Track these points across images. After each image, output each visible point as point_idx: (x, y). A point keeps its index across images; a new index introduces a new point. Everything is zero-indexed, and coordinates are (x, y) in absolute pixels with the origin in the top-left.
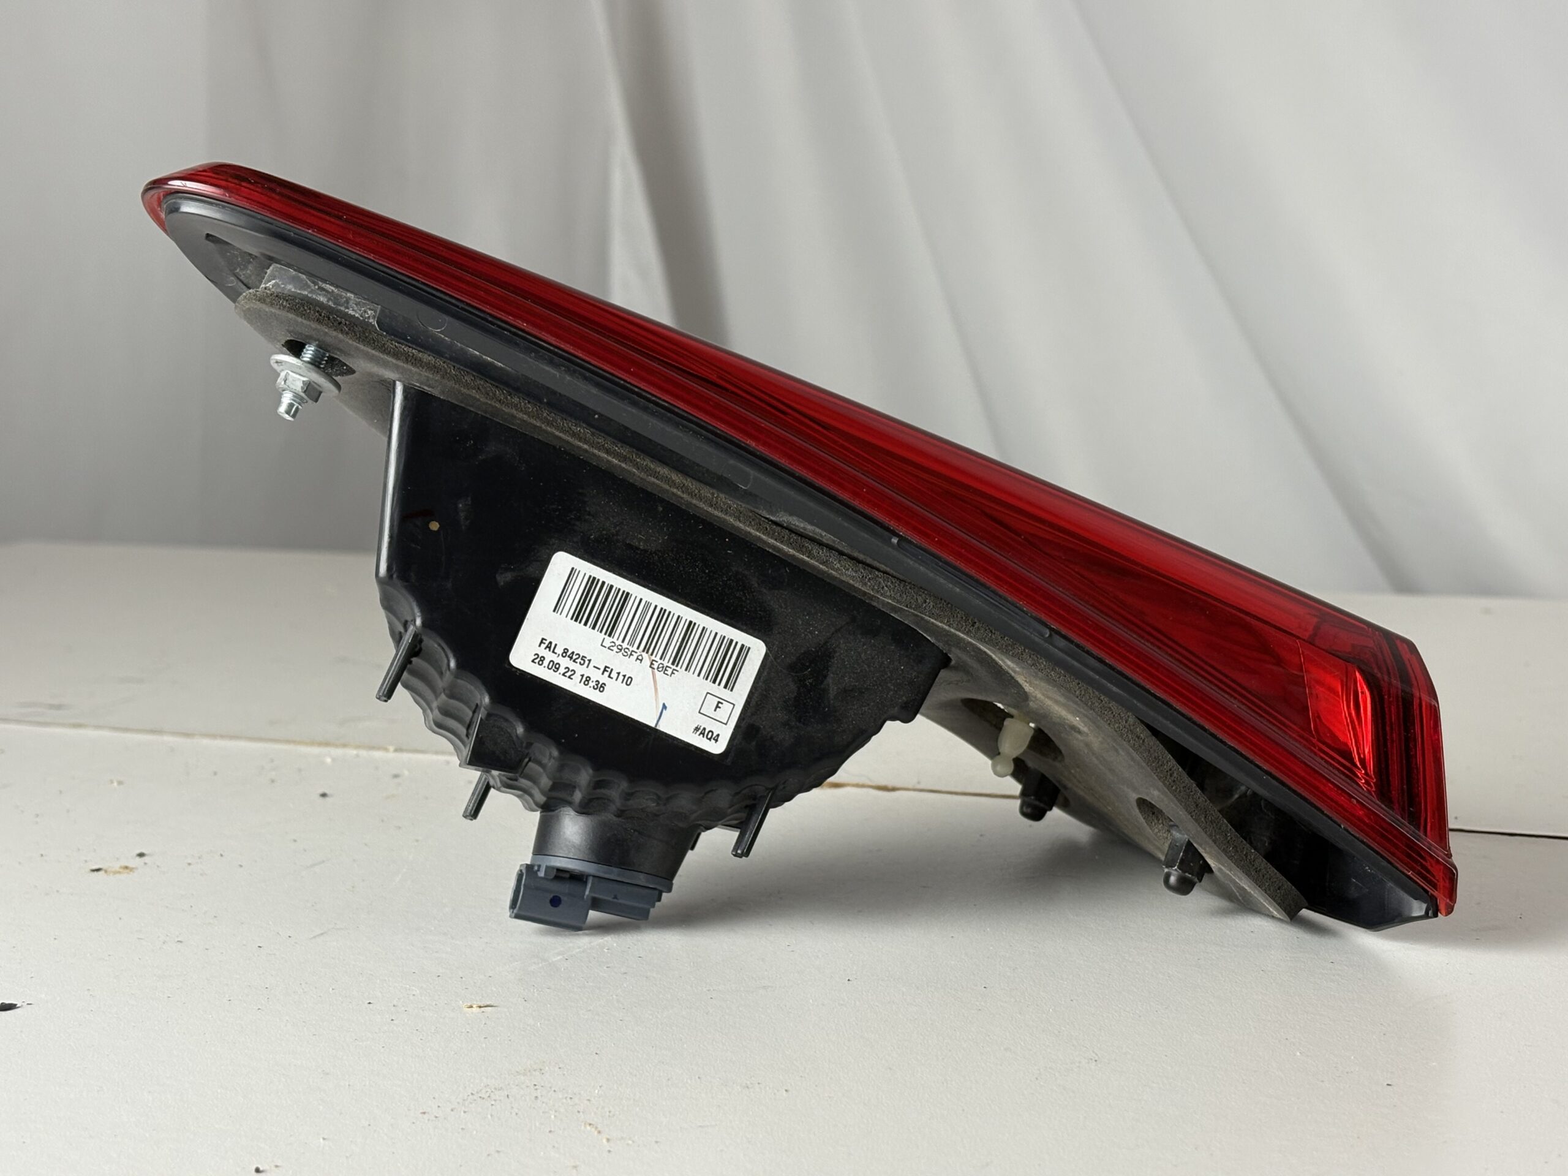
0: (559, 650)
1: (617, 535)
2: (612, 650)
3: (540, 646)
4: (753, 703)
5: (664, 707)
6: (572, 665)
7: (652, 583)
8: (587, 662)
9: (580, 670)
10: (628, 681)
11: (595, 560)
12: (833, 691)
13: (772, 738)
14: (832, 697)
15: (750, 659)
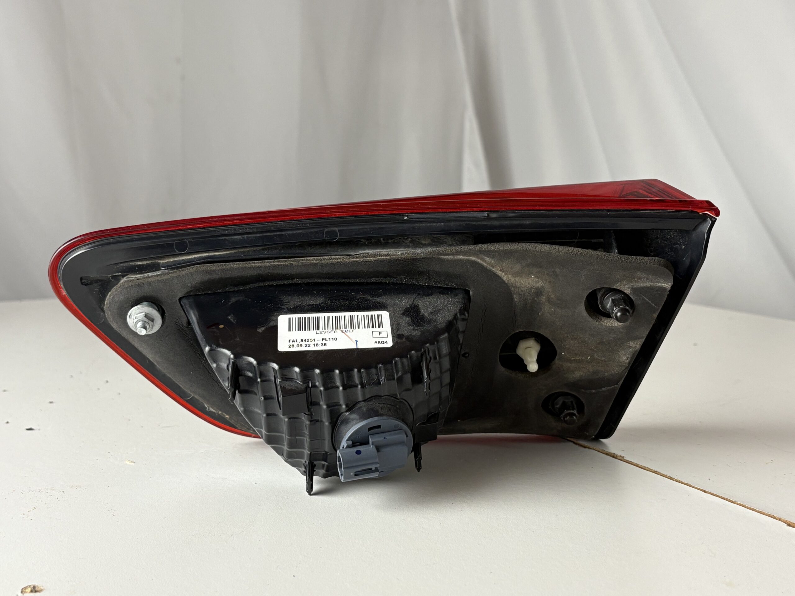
0: (299, 341)
2: (322, 333)
3: (289, 342)
4: (395, 328)
5: (357, 341)
6: (307, 343)
8: (313, 340)
9: (312, 343)
10: (335, 339)
11: (297, 313)
12: (426, 315)
13: (411, 335)
15: (384, 317)
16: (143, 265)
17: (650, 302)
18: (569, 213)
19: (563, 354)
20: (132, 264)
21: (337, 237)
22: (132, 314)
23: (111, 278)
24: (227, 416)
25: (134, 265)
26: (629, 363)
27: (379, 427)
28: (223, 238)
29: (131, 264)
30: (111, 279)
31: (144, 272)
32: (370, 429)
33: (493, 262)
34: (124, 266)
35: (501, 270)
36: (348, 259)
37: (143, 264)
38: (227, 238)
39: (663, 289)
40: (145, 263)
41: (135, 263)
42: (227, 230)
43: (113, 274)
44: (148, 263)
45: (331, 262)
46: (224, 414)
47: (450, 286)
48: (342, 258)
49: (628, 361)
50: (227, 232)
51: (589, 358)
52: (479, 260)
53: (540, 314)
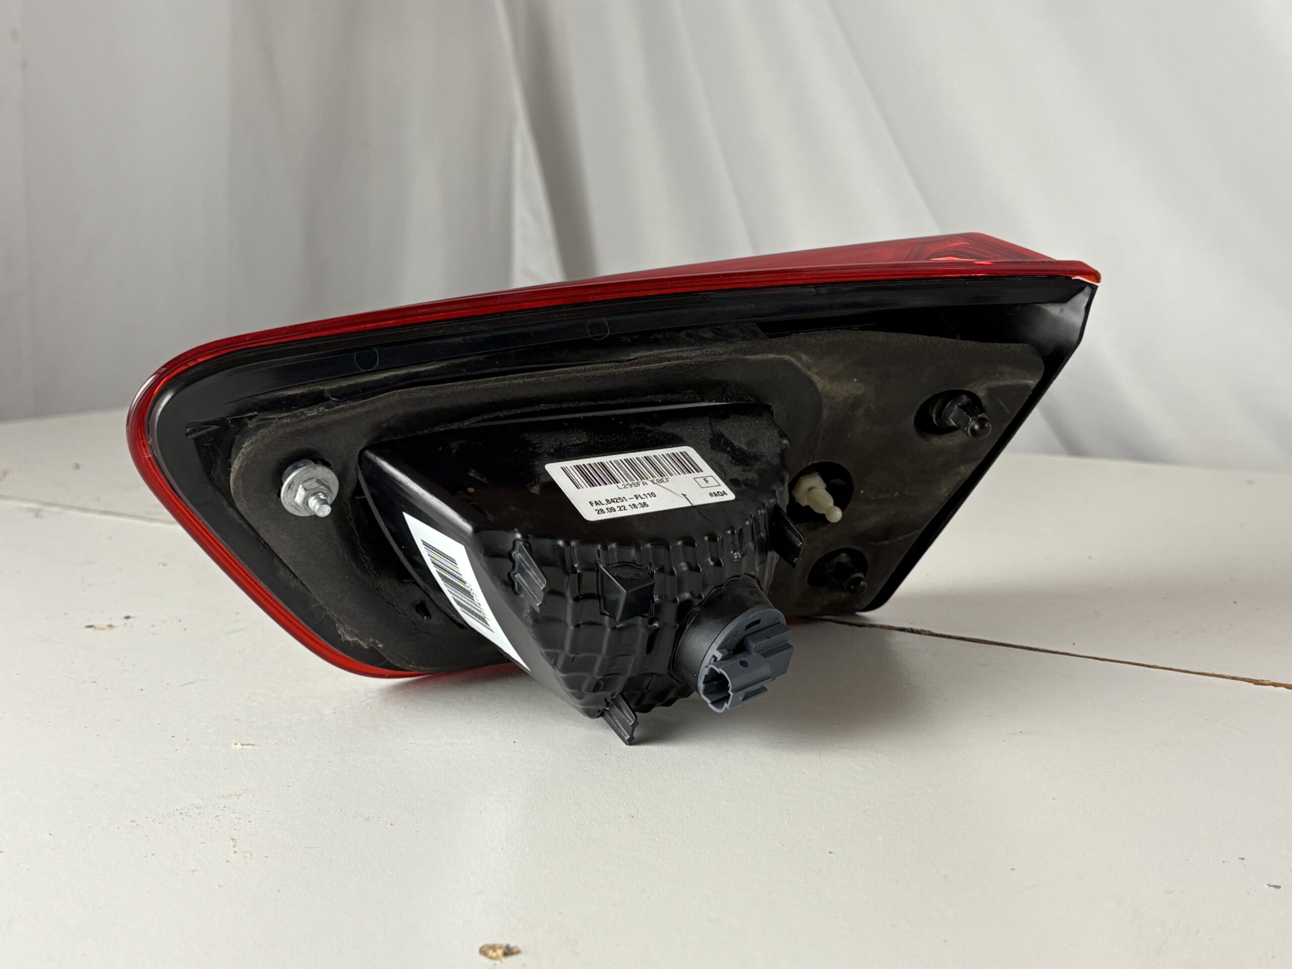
0: (604, 502)
1: (561, 444)
2: (627, 488)
3: (592, 506)
4: (718, 470)
5: (684, 495)
6: (620, 504)
7: (606, 453)
8: (624, 499)
9: (625, 504)
10: (653, 495)
11: (567, 459)
12: (745, 447)
13: (747, 479)
14: (747, 449)
15: (692, 455)
16: (295, 396)
17: (1005, 407)
18: (885, 285)
19: (862, 492)
20: (279, 395)
21: (607, 331)
22: (294, 483)
23: (230, 422)
24: (381, 646)
25: (281, 396)
26: (949, 495)
27: (758, 622)
28: (433, 342)
29: (276, 394)
30: (231, 424)
31: (294, 407)
32: (748, 627)
33: (810, 361)
34: (264, 400)
35: (817, 374)
36: (624, 368)
37: (295, 394)
38: (439, 342)
39: (1027, 387)
40: (299, 392)
41: (283, 394)
42: (441, 328)
43: (244, 415)
44: (303, 393)
45: (600, 374)
46: (377, 642)
47: (747, 401)
48: (614, 366)
49: (947, 494)
50: (440, 331)
51: (896, 494)
52: (793, 360)
53: (849, 435)
